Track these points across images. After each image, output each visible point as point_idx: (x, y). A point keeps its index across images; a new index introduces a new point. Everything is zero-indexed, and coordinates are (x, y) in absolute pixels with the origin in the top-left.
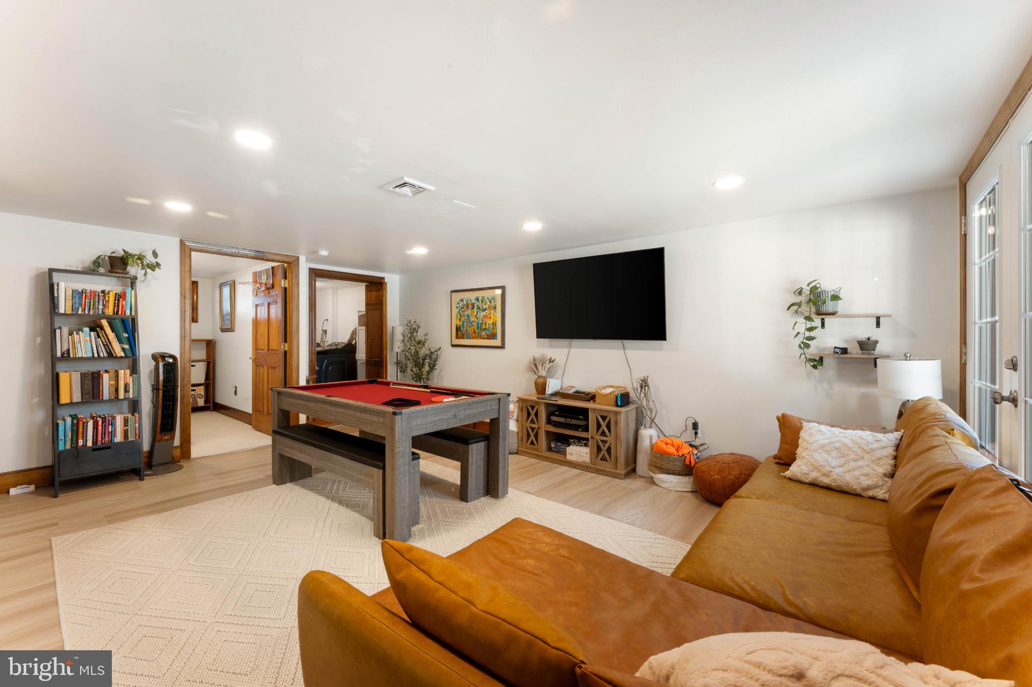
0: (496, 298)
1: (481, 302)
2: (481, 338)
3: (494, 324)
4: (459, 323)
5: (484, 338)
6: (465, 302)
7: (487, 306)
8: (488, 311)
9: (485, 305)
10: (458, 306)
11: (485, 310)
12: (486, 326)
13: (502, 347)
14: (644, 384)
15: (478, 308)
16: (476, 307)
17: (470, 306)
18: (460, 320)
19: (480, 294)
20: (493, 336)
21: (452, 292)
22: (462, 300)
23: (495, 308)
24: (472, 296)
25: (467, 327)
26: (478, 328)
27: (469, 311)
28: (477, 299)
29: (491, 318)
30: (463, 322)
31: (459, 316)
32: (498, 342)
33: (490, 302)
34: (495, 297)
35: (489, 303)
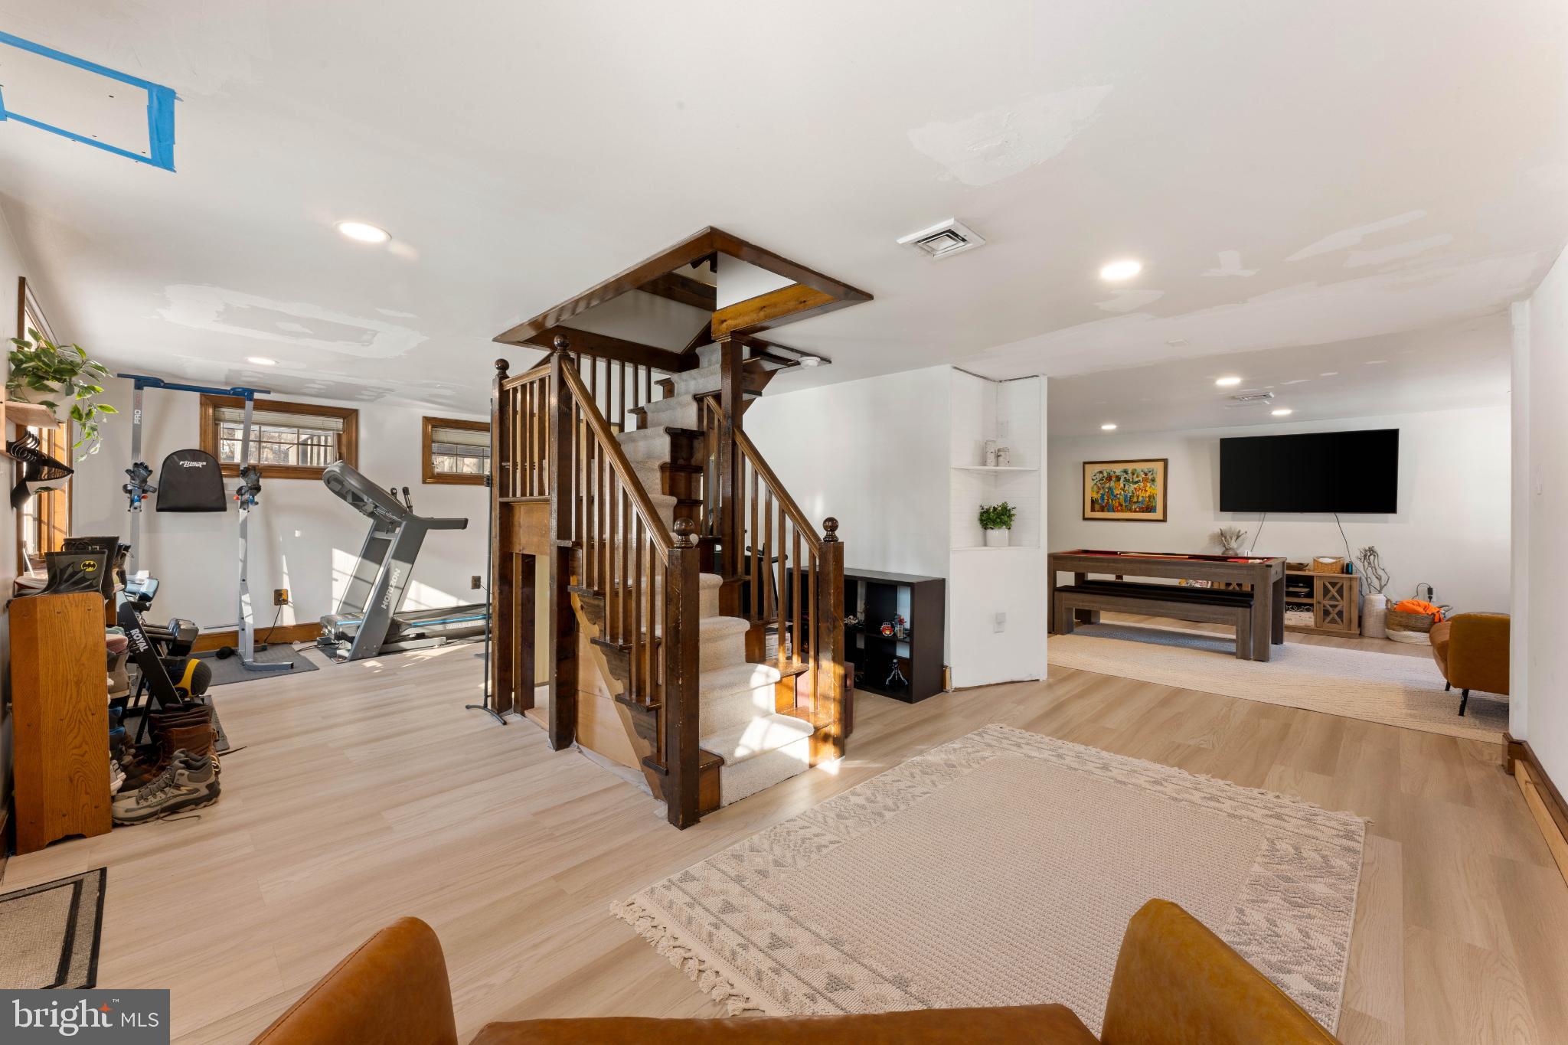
0: (1155, 471)
1: (1130, 475)
2: (1131, 512)
3: (1152, 497)
4: (1095, 496)
5: (1137, 512)
6: (1105, 474)
7: (1141, 479)
8: (1142, 484)
9: (1137, 477)
10: (1095, 478)
11: (1137, 482)
12: (1138, 499)
13: (1164, 520)
14: (1370, 552)
15: (1126, 480)
16: (1122, 480)
17: (1114, 479)
18: (1098, 492)
19: (1130, 467)
20: (1150, 509)
21: (1085, 463)
22: (1101, 472)
23: (1153, 480)
24: (1118, 469)
25: (1108, 500)
26: (1125, 501)
27: (1112, 484)
28: (1126, 472)
29: (1146, 491)
30: (1103, 495)
31: (1095, 488)
32: (1158, 515)
33: (1146, 475)
34: (1153, 470)
35: (1143, 476)
